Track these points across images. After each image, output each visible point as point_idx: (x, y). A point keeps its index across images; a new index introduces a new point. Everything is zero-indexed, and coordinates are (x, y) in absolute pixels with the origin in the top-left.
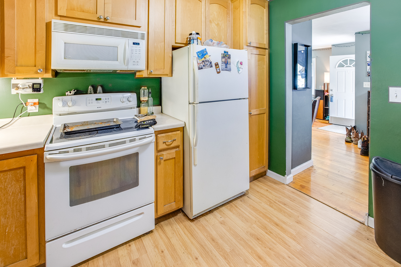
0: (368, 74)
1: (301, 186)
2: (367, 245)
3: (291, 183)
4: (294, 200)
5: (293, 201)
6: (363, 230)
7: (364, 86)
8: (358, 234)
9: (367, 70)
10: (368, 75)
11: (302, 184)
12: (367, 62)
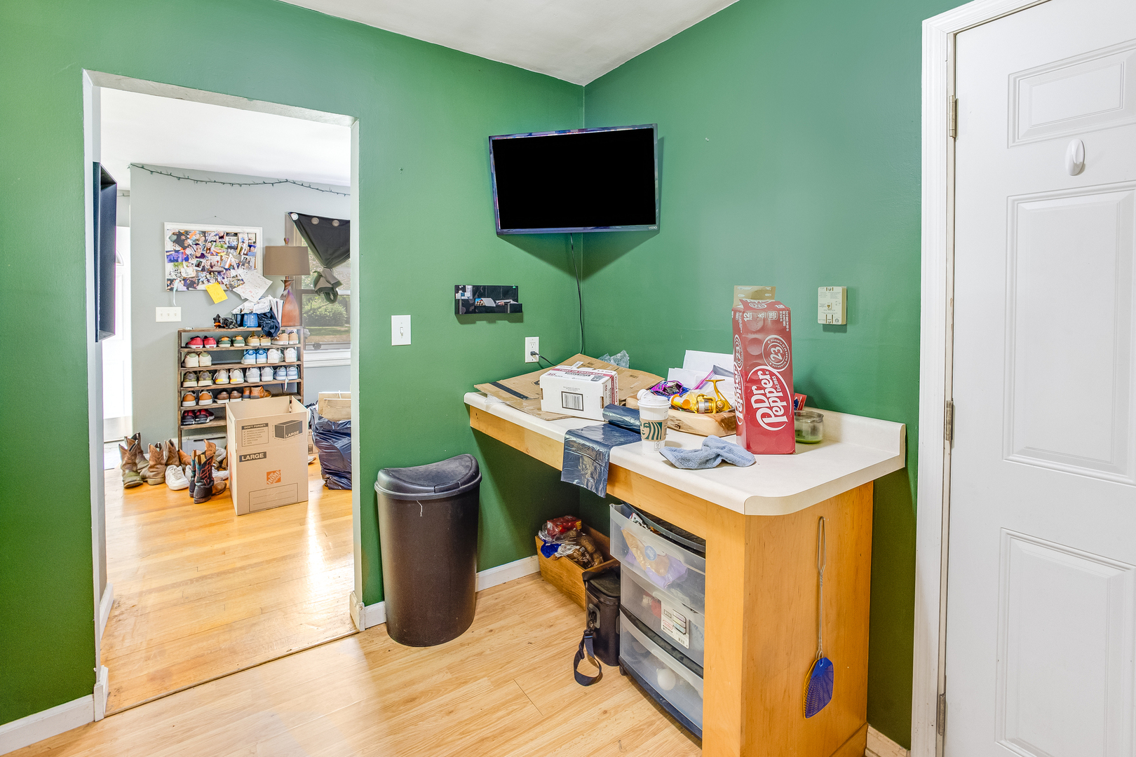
0: (168, 286)
1: (152, 679)
2: (398, 661)
3: (112, 698)
4: (190, 730)
5: (188, 734)
6: (368, 643)
7: (159, 319)
8: (371, 658)
9: (167, 273)
10: (169, 288)
11: (152, 670)
12: (167, 252)
